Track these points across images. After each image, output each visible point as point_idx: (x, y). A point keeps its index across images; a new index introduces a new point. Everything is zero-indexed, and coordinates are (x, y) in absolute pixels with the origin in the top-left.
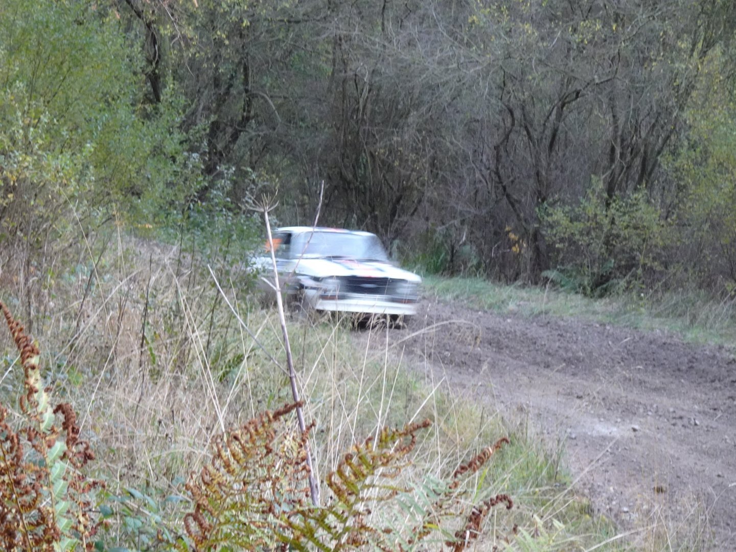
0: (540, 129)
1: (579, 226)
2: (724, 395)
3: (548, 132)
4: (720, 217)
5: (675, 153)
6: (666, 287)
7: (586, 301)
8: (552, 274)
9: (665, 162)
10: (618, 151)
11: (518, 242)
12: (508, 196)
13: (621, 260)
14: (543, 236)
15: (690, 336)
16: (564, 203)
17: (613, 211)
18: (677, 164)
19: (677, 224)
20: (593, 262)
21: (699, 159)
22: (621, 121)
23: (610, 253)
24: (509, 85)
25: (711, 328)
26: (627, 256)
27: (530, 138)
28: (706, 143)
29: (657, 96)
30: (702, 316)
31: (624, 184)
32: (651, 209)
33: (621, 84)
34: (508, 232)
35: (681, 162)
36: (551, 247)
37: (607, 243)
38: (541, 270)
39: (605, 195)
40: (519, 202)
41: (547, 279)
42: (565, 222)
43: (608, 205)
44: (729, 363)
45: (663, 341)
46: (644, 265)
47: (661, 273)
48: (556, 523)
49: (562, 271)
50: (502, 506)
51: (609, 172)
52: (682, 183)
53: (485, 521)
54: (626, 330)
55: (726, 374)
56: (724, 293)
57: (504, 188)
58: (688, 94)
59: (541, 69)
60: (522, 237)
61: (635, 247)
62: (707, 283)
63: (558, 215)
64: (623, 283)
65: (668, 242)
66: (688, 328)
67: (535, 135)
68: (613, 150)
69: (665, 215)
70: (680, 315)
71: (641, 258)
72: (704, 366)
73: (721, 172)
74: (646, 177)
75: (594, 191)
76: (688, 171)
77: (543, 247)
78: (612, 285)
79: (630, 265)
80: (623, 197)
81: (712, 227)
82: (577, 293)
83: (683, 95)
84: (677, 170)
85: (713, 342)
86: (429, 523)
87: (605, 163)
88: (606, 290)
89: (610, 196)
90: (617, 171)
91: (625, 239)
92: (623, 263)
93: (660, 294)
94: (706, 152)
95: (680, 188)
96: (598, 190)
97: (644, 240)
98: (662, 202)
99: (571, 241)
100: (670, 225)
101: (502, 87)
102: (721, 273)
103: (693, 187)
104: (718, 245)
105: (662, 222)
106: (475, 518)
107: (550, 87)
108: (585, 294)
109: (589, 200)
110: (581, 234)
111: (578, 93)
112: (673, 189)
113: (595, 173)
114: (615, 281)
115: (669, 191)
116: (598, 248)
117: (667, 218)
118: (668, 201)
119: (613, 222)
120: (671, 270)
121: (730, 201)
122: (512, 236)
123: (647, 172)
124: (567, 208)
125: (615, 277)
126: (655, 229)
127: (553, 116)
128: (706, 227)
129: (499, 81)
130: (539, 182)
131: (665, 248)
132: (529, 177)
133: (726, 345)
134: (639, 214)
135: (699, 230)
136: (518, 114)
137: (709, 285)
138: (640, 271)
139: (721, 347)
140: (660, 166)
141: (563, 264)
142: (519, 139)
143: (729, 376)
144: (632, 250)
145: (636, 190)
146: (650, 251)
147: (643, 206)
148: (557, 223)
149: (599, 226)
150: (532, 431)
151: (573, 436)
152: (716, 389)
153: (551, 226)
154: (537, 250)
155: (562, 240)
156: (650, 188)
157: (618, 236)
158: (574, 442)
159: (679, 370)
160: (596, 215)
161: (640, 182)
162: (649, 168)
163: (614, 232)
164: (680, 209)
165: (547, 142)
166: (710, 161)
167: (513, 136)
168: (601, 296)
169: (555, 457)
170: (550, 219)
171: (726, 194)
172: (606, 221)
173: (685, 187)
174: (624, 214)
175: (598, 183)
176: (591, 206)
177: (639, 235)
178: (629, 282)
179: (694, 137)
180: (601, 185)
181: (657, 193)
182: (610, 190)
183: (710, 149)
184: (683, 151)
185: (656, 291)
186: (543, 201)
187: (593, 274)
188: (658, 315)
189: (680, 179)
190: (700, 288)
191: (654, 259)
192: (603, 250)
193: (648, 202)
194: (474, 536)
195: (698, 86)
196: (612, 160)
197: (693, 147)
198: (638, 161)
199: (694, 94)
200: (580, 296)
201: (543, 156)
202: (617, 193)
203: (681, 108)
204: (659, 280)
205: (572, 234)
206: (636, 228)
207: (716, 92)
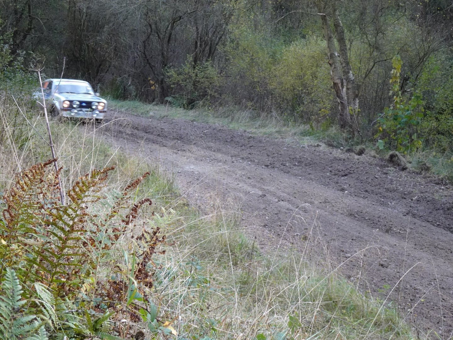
0: (164, 34)
1: (182, 77)
2: (247, 152)
3: (167, 35)
4: (244, 73)
5: (224, 45)
6: (221, 104)
7: (185, 111)
8: (169, 99)
9: (220, 48)
10: (199, 44)
11: (154, 84)
12: (149, 64)
13: (200, 93)
14: (165, 82)
15: (231, 126)
16: (174, 67)
17: (197, 70)
18: (225, 49)
19: (225, 76)
20: (188, 93)
21: (235, 47)
22: (200, 29)
23: (195, 89)
24: (150, 13)
25: (241, 123)
26: (203, 90)
27: (159, 38)
28: (238, 40)
29: (216, 18)
30: (237, 116)
31: (201, 58)
32: (214, 69)
33: (200, 13)
34: (150, 80)
35: (227, 48)
36: (169, 87)
37: (194, 85)
38: (165, 97)
39: (193, 63)
40: (154, 66)
41: (167, 101)
42: (175, 75)
43: (194, 68)
44: (249, 138)
45: (220, 128)
46: (211, 95)
47: (218, 98)
48: (172, 211)
49: (174, 97)
50: (148, 203)
51: (195, 53)
52: (227, 58)
53: (139, 210)
54: (203, 124)
55: (247, 143)
56: (246, 107)
57: (148, 60)
58: (230, 18)
59: (164, 6)
60: (156, 82)
61: (207, 86)
62: (238, 102)
63: (172, 72)
64: (201, 103)
65: (221, 84)
66: (231, 123)
67: (161, 36)
68: (196, 43)
69: (220, 72)
70: (227, 117)
71: (209, 91)
72: (238, 139)
73: (244, 53)
74: (211, 55)
75: (188, 62)
76: (230, 52)
77: (165, 87)
78: (197, 103)
79: (205, 94)
80: (201, 64)
81: (241, 77)
82: (181, 107)
83: (227, 19)
84: (225, 52)
85: (242, 129)
86: (115, 212)
87: (193, 49)
88: (194, 106)
89: (195, 64)
90: (198, 52)
91: (202, 83)
92: (201, 94)
93: (218, 108)
94: (238, 44)
95: (227, 60)
96: (190, 61)
97: (211, 83)
98: (219, 66)
99: (178, 84)
100: (222, 76)
101: (146, 14)
102: (245, 98)
103: (232, 60)
104: (243, 85)
105: (219, 75)
106: (135, 209)
107: (168, 14)
108: (185, 108)
109: (186, 65)
110: (183, 81)
111: (180, 17)
112: (223, 60)
113: (188, 53)
114: (198, 102)
115: (222, 61)
116: (190, 87)
117: (221, 73)
118: (221, 66)
119: (196, 75)
120: (223, 97)
121: (249, 66)
122: (151, 82)
123: (211, 53)
124: (176, 69)
125: (198, 100)
126: (216, 78)
127: (169, 28)
128: (238, 77)
129: (145, 11)
130: (164, 57)
131: (220, 87)
132: (159, 55)
133: (247, 130)
134: (208, 72)
135: (235, 78)
136: (153, 26)
137: (239, 104)
138: (209, 97)
139: (245, 131)
140: (217, 50)
141: (174, 94)
142: (154, 38)
143: (249, 144)
144: (205, 88)
145: (207, 61)
146: (213, 88)
147: (210, 68)
148: (172, 76)
149: (191, 77)
150: (161, 169)
151: (180, 171)
152: (243, 150)
153: (169, 77)
154: (162, 88)
155: (174, 84)
156: (213, 60)
157: (199, 82)
158: (180, 174)
159: (226, 141)
160: (189, 72)
161: (208, 57)
162: (213, 51)
163: (197, 80)
164: (226, 70)
165: (167, 39)
166: (240, 48)
167: (151, 36)
168: (191, 109)
169: (171, 181)
170: (168, 74)
171: (247, 62)
172: (194, 75)
173: (229, 59)
174: (202, 71)
175: (190, 58)
176: (187, 68)
177: (208, 81)
178: (204, 102)
179: (233, 37)
180: (191, 59)
181: (216, 62)
182: (195, 61)
183: (240, 42)
184: (228, 43)
185: (216, 106)
186: (165, 66)
187: (188, 99)
188: (217, 117)
189: (226, 56)
190: (236, 105)
191: (215, 92)
192: (192, 88)
193: (212, 66)
194: (135, 217)
195: (234, 14)
196: (196, 48)
197: (232, 41)
198: (208, 48)
199: (233, 17)
200: (182, 109)
201: (165, 46)
202: (198, 62)
203: (227, 25)
204: (217, 101)
205: (178, 81)
206: (207, 78)
207: (242, 17)
